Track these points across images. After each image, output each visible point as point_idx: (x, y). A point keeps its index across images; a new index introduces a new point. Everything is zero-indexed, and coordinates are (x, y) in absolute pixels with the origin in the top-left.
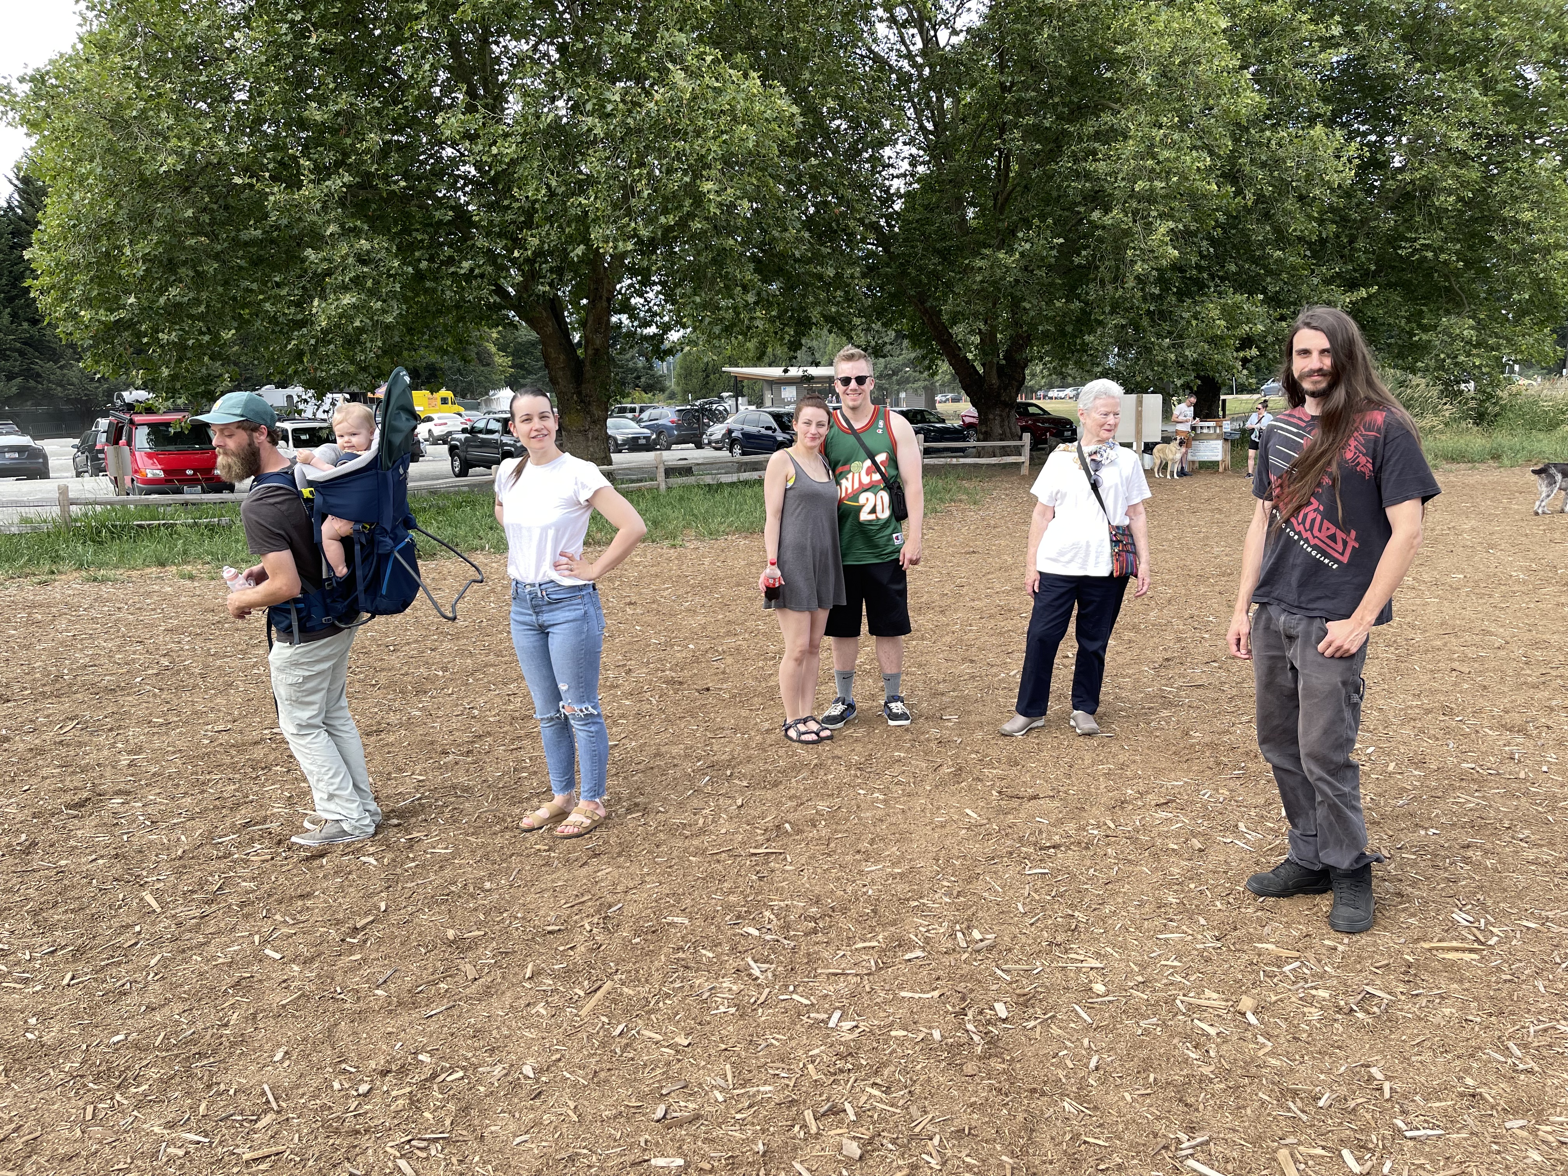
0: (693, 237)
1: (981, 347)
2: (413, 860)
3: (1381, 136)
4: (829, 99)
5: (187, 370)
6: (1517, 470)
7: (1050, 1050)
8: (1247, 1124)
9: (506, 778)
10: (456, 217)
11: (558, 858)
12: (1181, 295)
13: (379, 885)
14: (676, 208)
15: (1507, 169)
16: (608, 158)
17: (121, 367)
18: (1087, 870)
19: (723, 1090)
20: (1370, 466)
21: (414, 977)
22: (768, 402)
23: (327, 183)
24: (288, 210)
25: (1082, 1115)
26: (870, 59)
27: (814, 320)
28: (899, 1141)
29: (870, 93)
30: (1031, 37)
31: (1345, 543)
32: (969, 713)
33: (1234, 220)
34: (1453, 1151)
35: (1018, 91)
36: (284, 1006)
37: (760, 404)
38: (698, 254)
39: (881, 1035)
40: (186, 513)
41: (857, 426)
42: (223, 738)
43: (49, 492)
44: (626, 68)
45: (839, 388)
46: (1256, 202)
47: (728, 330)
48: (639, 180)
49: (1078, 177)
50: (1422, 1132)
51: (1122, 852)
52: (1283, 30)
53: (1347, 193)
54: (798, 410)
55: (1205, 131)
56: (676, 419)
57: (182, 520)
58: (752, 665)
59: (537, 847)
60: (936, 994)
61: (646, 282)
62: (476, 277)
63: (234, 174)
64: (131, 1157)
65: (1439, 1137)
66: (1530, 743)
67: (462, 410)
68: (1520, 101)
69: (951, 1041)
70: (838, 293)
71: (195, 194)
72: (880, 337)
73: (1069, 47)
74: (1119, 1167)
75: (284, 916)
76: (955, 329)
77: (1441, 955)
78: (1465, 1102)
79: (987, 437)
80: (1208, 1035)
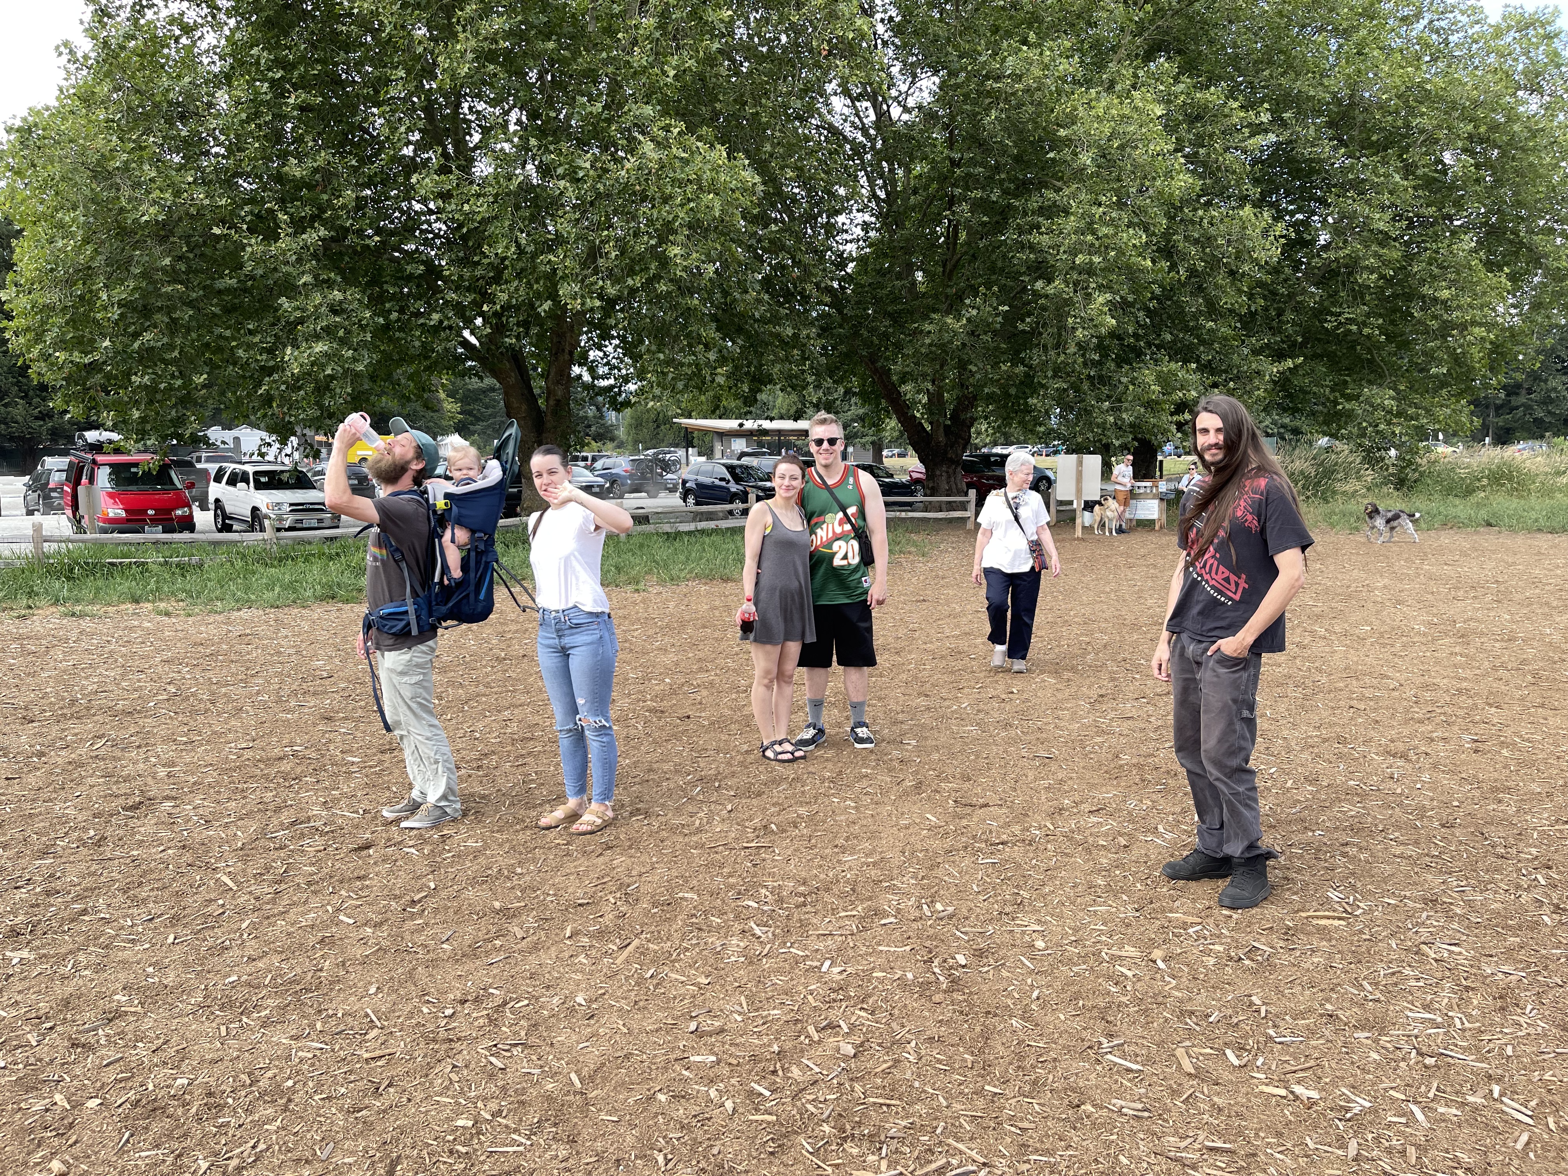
0: (659, 298)
1: (929, 408)
2: (449, 851)
3: (1308, 216)
4: (788, 170)
5: (157, 413)
6: (1432, 533)
7: (1000, 986)
8: (1153, 1033)
9: (518, 788)
11: (577, 850)
12: (1120, 362)
13: (425, 870)
14: (643, 270)
15: (1426, 249)
16: (577, 220)
17: (90, 408)
18: (1031, 860)
19: (740, 1014)
21: (471, 936)
22: (718, 454)
23: (304, 236)
24: (264, 261)
25: (1026, 1028)
26: (824, 128)
27: (772, 377)
28: (884, 1045)
29: (826, 163)
30: (979, 117)
31: (1237, 584)
32: (926, 738)
33: (1169, 293)
34: (1311, 1051)
35: (966, 166)
36: (367, 956)
37: (710, 455)
39: (866, 977)
40: (156, 552)
42: (248, 754)
43: (26, 529)
44: (596, 137)
46: (1188, 278)
48: (608, 242)
49: (1023, 248)
50: (1288, 1039)
51: (1060, 847)
52: (1215, 116)
53: (1274, 269)
55: (1142, 210)
56: (629, 468)
57: (153, 558)
58: (726, 697)
59: (557, 841)
60: (908, 948)
61: (606, 336)
62: (445, 329)
63: (211, 225)
64: (269, 1060)
65: (1302, 1042)
66: (1409, 766)
68: (1440, 184)
69: (921, 980)
70: (795, 352)
71: (172, 243)
72: (830, 393)
73: (1014, 128)
74: (1055, 1060)
75: (348, 891)
76: (904, 388)
77: (1315, 922)
78: (1324, 1020)
79: (933, 492)
80: (1126, 976)
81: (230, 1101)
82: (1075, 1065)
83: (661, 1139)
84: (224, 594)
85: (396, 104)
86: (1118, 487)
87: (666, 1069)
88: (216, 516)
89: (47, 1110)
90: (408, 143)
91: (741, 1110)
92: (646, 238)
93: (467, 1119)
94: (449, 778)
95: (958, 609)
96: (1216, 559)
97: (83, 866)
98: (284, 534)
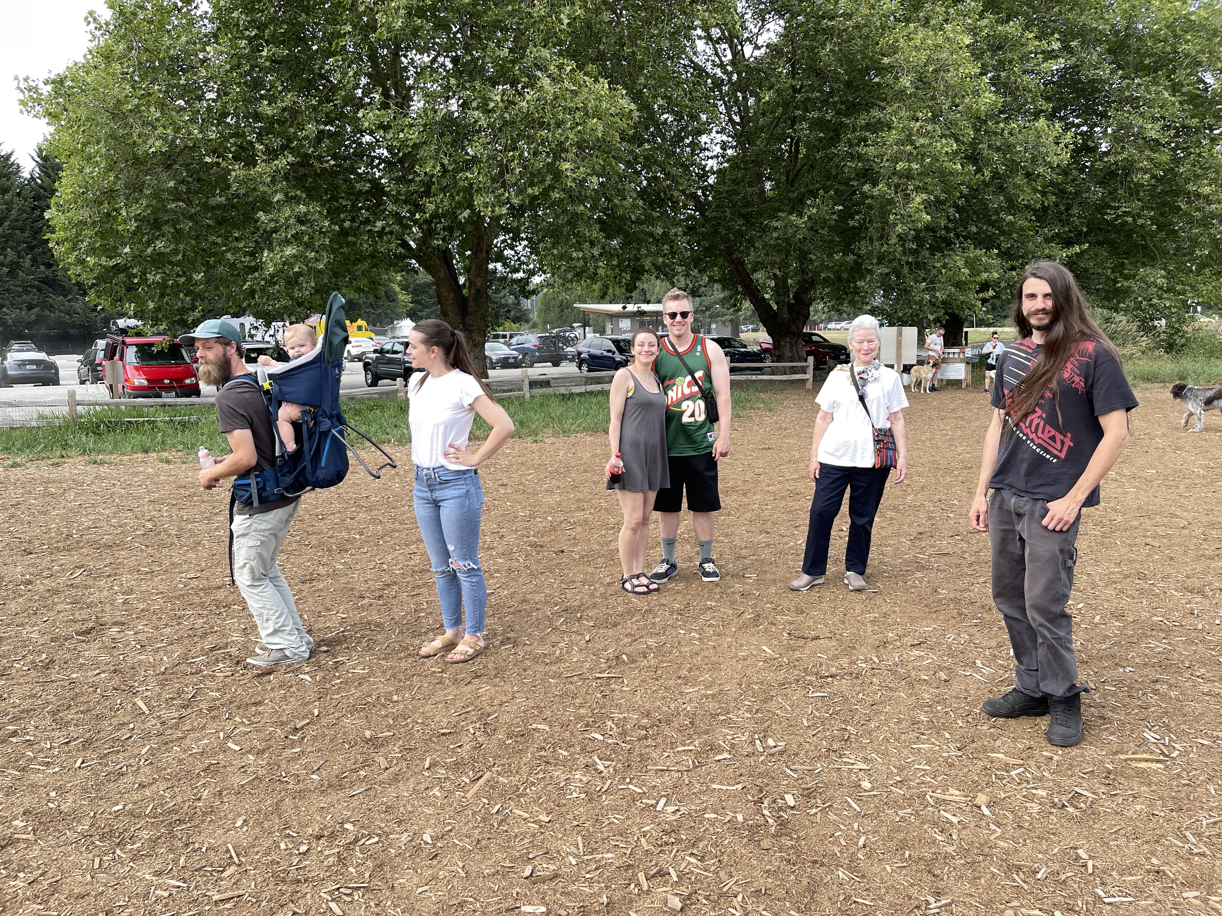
0: (553, 204)
1: (776, 289)
2: (339, 678)
3: (1092, 128)
4: (659, 99)
5: (167, 304)
7: (828, 831)
8: (981, 891)
9: (409, 617)
10: (372, 188)
11: (449, 678)
12: (933, 250)
13: (313, 696)
14: (541, 182)
15: (1191, 153)
16: (489, 143)
17: (116, 301)
18: (857, 694)
19: (575, 856)
20: (1082, 384)
21: (340, 766)
22: (609, 331)
23: (276, 162)
24: (245, 183)
25: (853, 881)
26: (691, 67)
27: (647, 268)
28: (711, 898)
29: (691, 93)
30: (816, 51)
31: (1063, 443)
32: (765, 572)
33: (975, 192)
34: (1141, 914)
35: (806, 92)
36: (242, 786)
37: (602, 332)
38: (557, 216)
39: (697, 817)
40: (164, 412)
41: (680, 350)
42: (194, 583)
44: (504, 75)
45: (667, 321)
46: (993, 178)
47: (579, 275)
48: (512, 161)
49: (852, 158)
50: (1117, 899)
51: (885, 681)
52: (1014, 45)
53: (1064, 171)
54: (634, 337)
55: (952, 124)
56: (537, 343)
57: (161, 418)
58: (596, 533)
59: (433, 669)
60: (740, 787)
61: (516, 238)
62: (386, 234)
63: (204, 155)
64: (129, 897)
65: (1131, 903)
66: (1206, 602)
67: (373, 335)
68: (1201, 100)
69: (751, 822)
70: (666, 247)
71: (175, 170)
72: (696, 281)
73: (846, 58)
75: (241, 718)
76: (756, 276)
77: (1134, 764)
78: (1151, 877)
79: (779, 359)
80: (951, 823)
86: (931, 353)
90: (357, 86)
92: (543, 156)
95: (797, 456)
96: (1042, 418)
97: (27, 687)
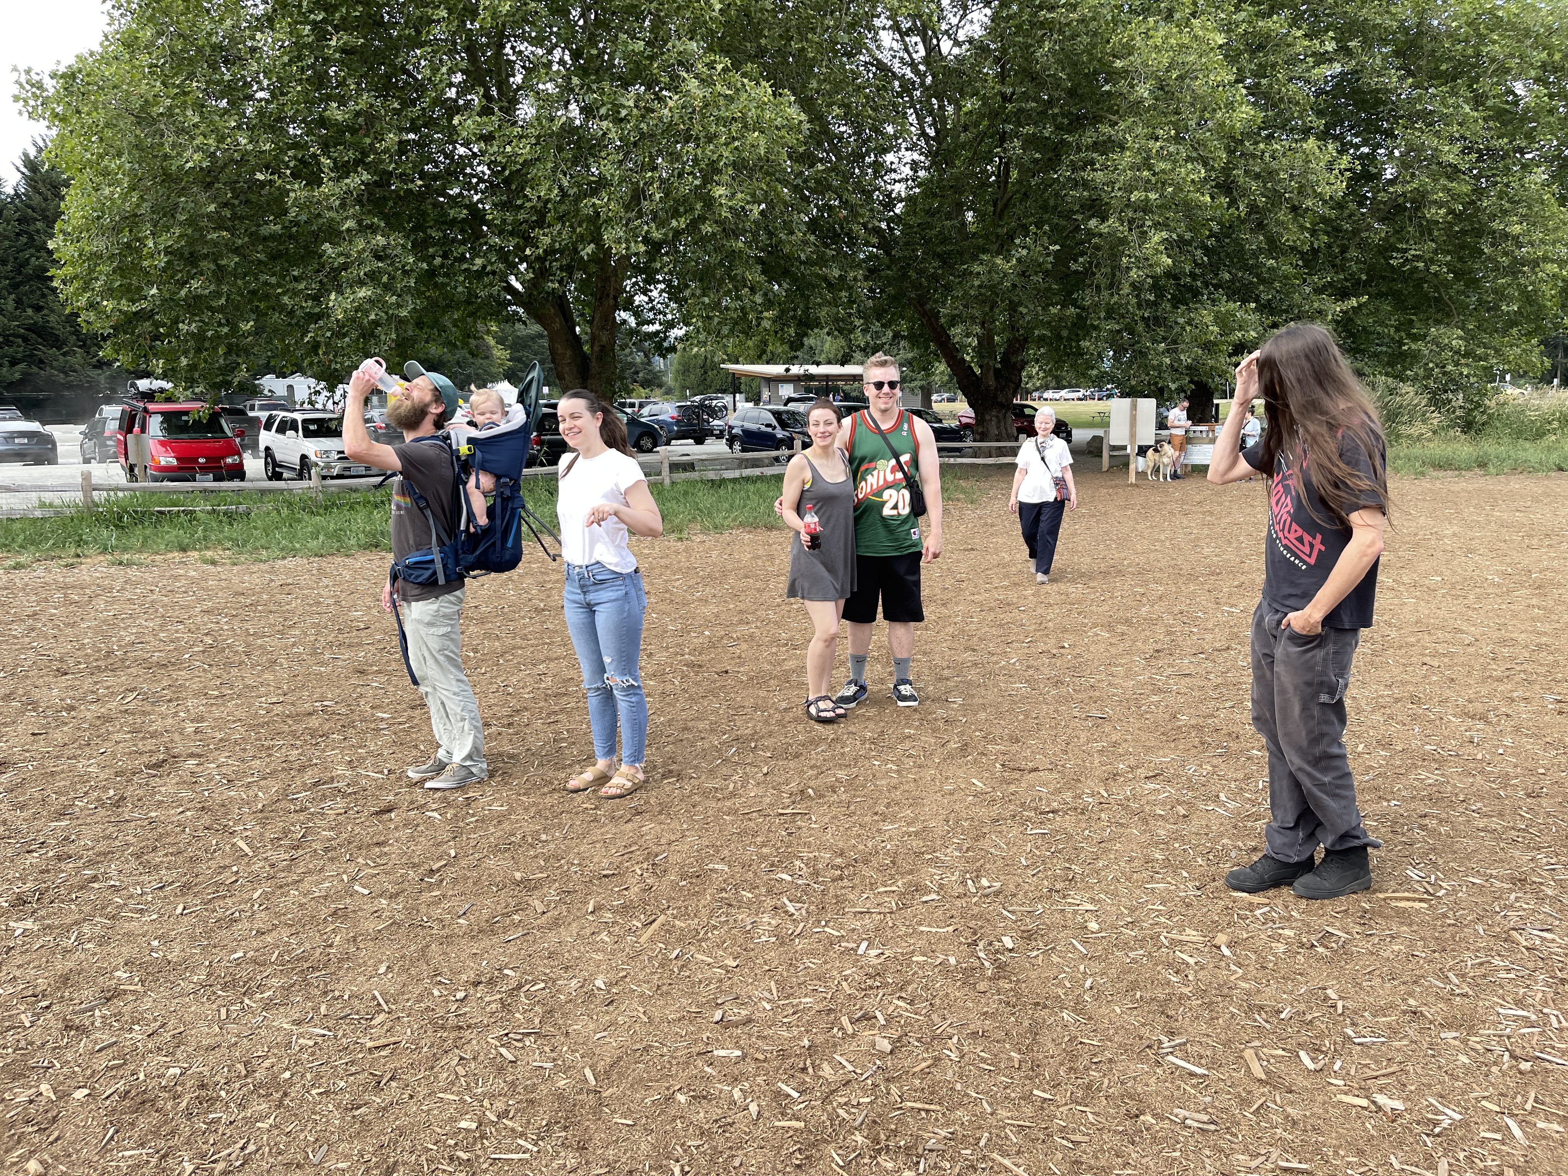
1: (979, 351)
2: (473, 816)
3: (1374, 149)
4: (835, 107)
5: (205, 360)
6: (1502, 478)
7: (1051, 973)
8: (1219, 1031)
9: (548, 747)
10: (469, 215)
11: (605, 815)
12: (1176, 302)
13: (446, 836)
14: (688, 212)
15: (1497, 183)
16: (620, 161)
17: (139, 356)
18: (1083, 831)
19: (769, 1001)
21: (489, 910)
22: (765, 400)
23: (347, 181)
24: (308, 207)
25: (1078, 1023)
26: (873, 65)
28: (923, 1040)
29: (874, 100)
30: (1032, 49)
32: (973, 696)
33: (1228, 229)
34: (1393, 1054)
35: (1018, 101)
36: (379, 931)
37: (758, 401)
39: (905, 961)
40: (204, 500)
41: (884, 427)
42: (278, 709)
43: (74, 477)
44: (639, 75)
46: (1249, 214)
48: (652, 184)
49: (1076, 185)
50: (1368, 1039)
51: (1114, 817)
52: (1277, 45)
53: (1338, 204)
55: (1201, 144)
56: (676, 414)
57: (201, 507)
58: (766, 651)
59: (585, 806)
60: (951, 929)
61: (651, 280)
62: (488, 274)
63: (256, 171)
64: (268, 1047)
65: (1383, 1043)
66: (1489, 729)
68: (1510, 116)
69: (964, 965)
70: (844, 294)
71: (217, 189)
72: (878, 338)
73: (1068, 59)
74: (1110, 1061)
75: (365, 859)
76: (953, 331)
77: (1394, 904)
78: (1407, 1018)
79: (983, 437)
80: (1188, 964)
81: (223, 1093)
82: (1132, 1067)
83: (678, 1147)
84: (270, 542)
85: (438, 45)
87: (687, 1064)
88: (266, 463)
89: (31, 1102)
90: (451, 85)
91: (766, 1114)
92: (690, 178)
93: (472, 1120)
94: (475, 737)
95: (1007, 558)
97: (98, 828)
98: (330, 482)
